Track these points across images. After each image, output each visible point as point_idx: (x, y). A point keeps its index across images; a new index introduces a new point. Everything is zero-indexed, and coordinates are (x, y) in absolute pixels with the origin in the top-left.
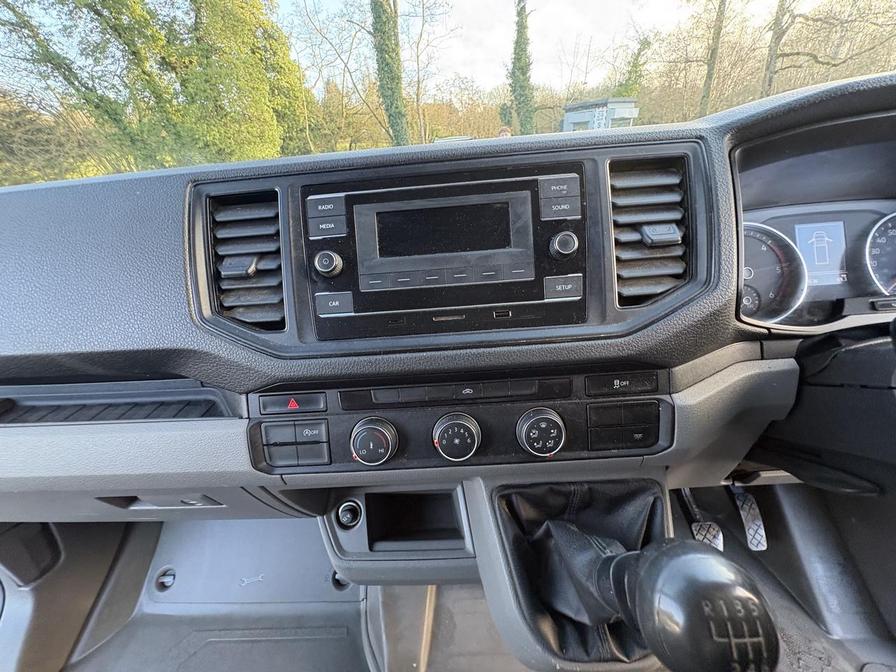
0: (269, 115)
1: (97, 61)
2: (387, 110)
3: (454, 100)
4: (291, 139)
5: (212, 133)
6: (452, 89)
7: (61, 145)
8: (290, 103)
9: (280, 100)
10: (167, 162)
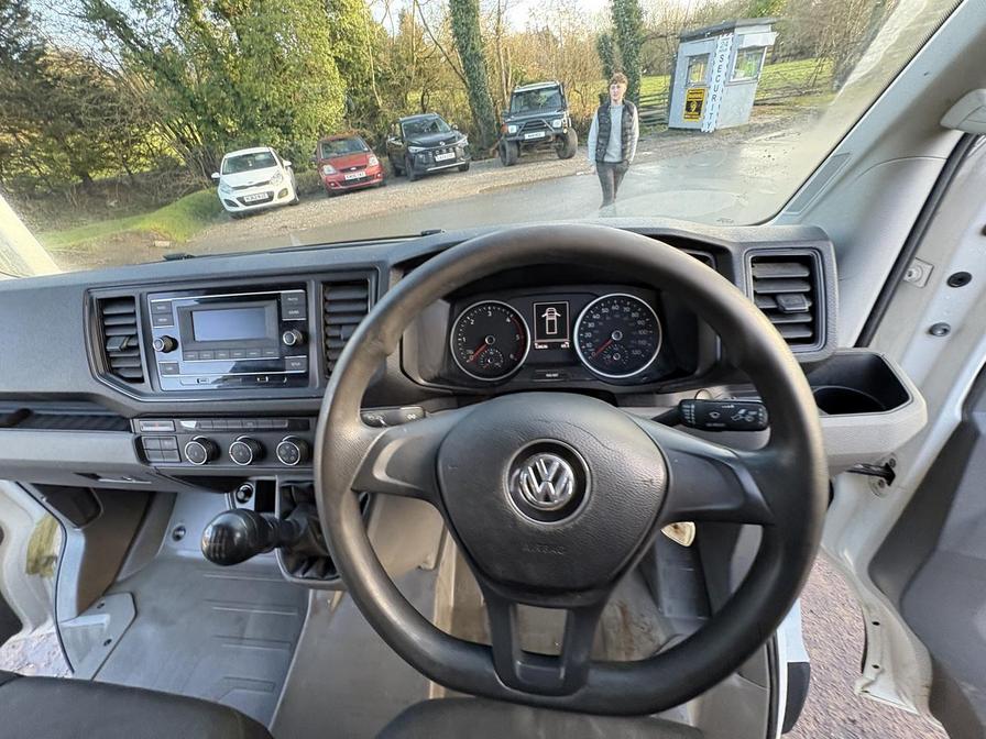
0: (330, 67)
1: (149, 12)
2: (461, 52)
3: (552, 28)
4: (356, 93)
5: (271, 93)
6: (549, 13)
7: (124, 113)
8: (354, 49)
9: (343, 46)
10: (229, 127)
